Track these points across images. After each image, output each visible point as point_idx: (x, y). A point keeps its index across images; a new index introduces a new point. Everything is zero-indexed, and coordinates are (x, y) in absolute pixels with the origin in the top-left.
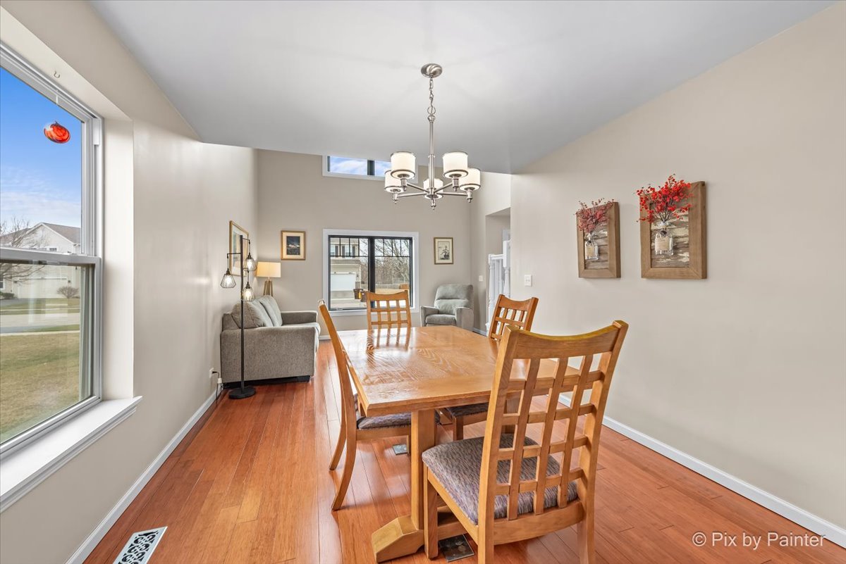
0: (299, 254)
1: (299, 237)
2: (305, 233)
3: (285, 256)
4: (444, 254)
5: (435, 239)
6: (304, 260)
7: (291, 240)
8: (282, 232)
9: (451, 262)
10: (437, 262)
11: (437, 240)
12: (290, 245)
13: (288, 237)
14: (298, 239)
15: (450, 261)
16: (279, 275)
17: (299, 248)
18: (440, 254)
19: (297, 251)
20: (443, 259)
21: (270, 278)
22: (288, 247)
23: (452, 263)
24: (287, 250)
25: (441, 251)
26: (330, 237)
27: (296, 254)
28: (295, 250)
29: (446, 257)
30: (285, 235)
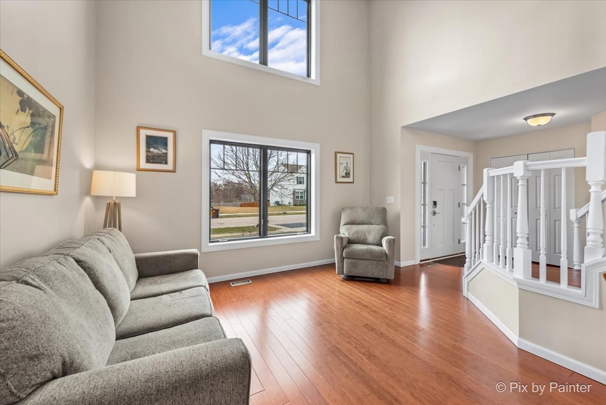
0: (166, 163)
1: (166, 139)
2: (175, 133)
3: (144, 165)
4: (345, 171)
5: (336, 153)
6: (174, 171)
7: (152, 141)
8: (138, 128)
9: (352, 181)
10: (338, 180)
11: (338, 155)
12: (152, 150)
13: (149, 138)
14: (164, 142)
15: (350, 180)
16: (132, 193)
17: (166, 154)
18: (341, 171)
19: (163, 159)
20: (343, 177)
21: (116, 197)
22: (148, 151)
23: (353, 183)
24: (147, 156)
25: (342, 168)
26: (212, 142)
27: (161, 163)
28: (159, 156)
29: (347, 175)
30: (144, 133)
